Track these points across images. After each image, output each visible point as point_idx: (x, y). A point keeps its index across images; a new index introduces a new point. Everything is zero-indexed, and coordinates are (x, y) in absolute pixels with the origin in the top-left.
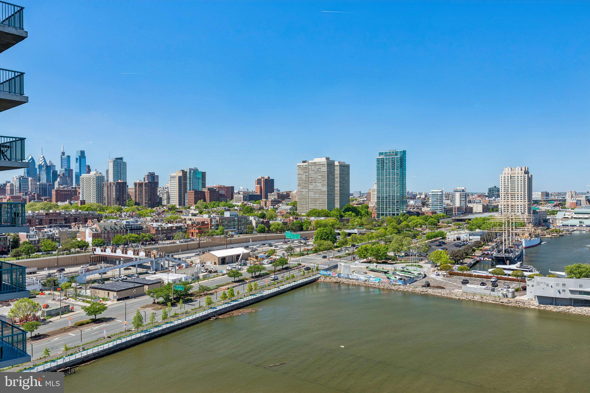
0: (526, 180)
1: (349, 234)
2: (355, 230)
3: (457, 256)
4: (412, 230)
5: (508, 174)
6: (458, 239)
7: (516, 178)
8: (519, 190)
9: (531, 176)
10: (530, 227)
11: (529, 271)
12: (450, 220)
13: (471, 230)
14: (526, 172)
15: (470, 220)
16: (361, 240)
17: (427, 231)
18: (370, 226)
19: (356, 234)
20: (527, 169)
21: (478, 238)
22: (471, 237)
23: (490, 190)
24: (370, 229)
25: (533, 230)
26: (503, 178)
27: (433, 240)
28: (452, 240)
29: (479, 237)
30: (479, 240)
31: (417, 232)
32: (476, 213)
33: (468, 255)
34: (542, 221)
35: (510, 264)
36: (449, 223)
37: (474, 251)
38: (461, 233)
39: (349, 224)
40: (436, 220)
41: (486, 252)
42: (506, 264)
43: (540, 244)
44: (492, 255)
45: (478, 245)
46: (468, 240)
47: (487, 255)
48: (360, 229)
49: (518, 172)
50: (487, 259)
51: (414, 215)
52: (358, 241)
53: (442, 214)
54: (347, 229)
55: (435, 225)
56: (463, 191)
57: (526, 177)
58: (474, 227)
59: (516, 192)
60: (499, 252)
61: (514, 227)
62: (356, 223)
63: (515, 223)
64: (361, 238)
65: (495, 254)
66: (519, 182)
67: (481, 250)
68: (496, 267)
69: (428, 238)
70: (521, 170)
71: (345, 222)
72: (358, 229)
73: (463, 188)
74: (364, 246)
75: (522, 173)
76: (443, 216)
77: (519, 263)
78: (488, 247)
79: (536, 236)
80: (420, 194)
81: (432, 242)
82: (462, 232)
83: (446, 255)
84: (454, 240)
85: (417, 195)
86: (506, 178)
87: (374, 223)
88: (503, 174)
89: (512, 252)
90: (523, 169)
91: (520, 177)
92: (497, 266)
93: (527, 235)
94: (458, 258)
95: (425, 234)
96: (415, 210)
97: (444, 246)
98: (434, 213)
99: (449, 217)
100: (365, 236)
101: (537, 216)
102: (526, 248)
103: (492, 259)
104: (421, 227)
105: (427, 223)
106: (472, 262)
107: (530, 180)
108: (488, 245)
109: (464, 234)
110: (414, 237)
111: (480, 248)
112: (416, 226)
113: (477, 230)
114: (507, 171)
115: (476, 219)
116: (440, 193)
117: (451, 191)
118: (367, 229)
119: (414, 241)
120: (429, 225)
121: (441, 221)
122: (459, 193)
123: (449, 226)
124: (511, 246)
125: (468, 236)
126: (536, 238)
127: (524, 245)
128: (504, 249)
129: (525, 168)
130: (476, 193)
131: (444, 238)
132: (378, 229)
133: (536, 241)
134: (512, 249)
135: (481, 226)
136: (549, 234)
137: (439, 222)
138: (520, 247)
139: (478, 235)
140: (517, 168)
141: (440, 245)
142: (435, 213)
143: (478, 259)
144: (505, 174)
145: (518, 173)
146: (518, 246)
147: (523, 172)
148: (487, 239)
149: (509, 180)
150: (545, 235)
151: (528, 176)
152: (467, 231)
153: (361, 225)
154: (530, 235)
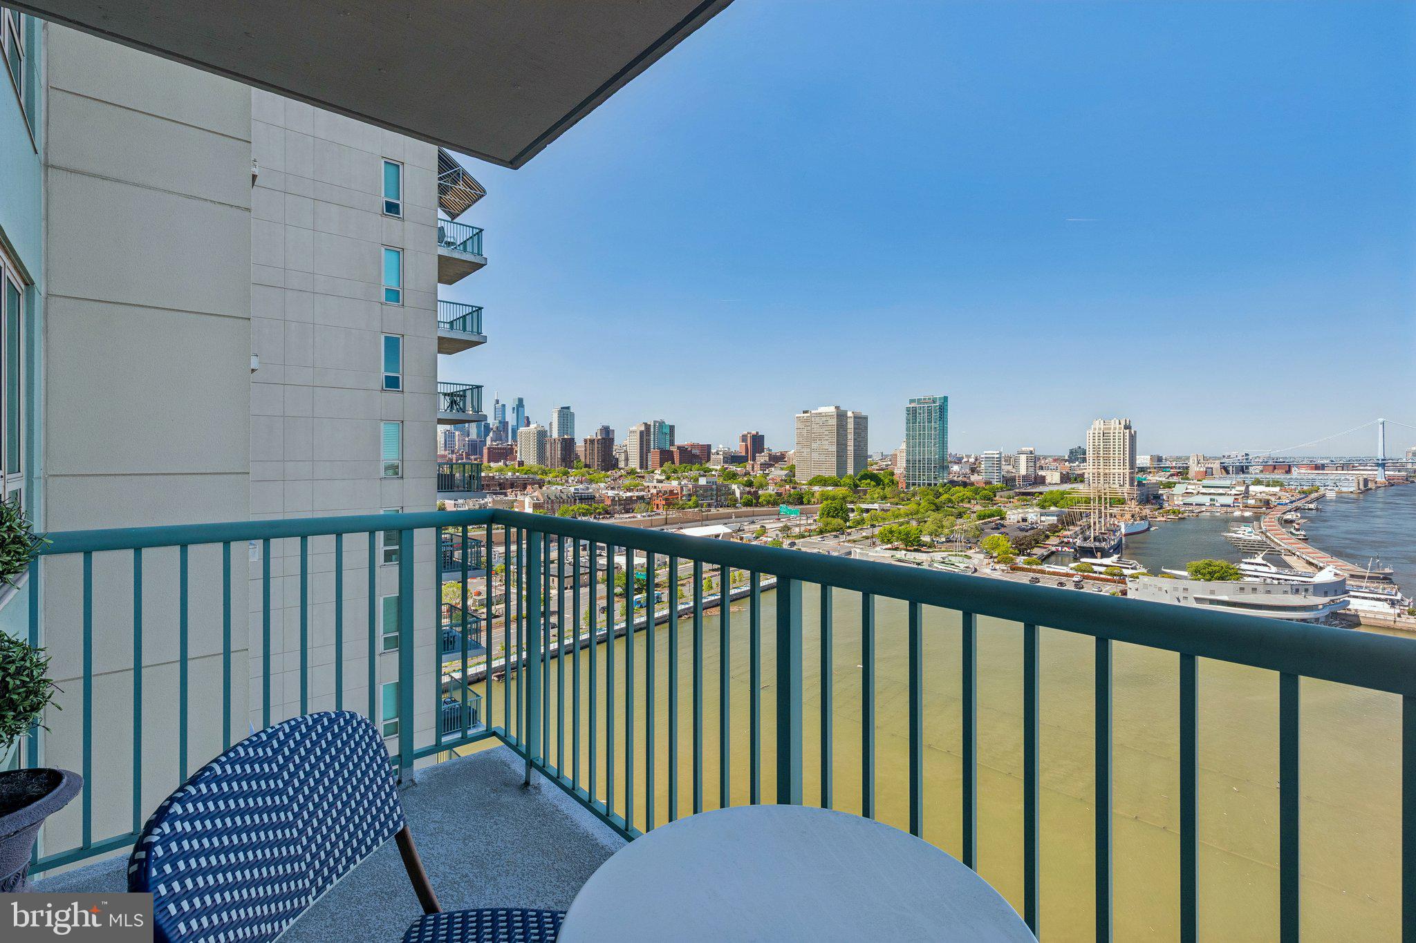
0: (1128, 437)
1: (867, 511)
2: (875, 505)
3: (1023, 544)
4: (955, 506)
5: (1100, 429)
6: (1024, 520)
7: (1112, 435)
8: (1117, 452)
9: (1135, 432)
10: (1133, 506)
11: (1132, 568)
12: (1011, 493)
13: (1043, 507)
14: (1127, 427)
15: (1041, 493)
16: (884, 519)
17: (978, 508)
18: (896, 500)
19: (877, 510)
20: (1128, 422)
21: (1053, 519)
22: (1043, 518)
23: (1071, 452)
24: (897, 504)
25: (1137, 509)
26: (1091, 435)
27: (986, 520)
28: (1016, 521)
29: (1055, 518)
30: (1055, 522)
31: (965, 509)
32: (1050, 484)
33: (1038, 543)
34: (1152, 497)
35: (1102, 557)
36: (1010, 498)
37: (1047, 537)
38: (1028, 512)
39: (868, 496)
40: (991, 493)
41: (1066, 540)
42: (1096, 558)
43: (1148, 529)
44: (1074, 543)
45: (1054, 529)
46: (1039, 522)
47: (1066, 543)
48: (882, 503)
49: (1115, 426)
50: (1067, 550)
51: (959, 486)
52: (880, 519)
53: (999, 485)
54: (864, 502)
55: (989, 499)
56: (1031, 453)
57: (1128, 434)
58: (1047, 504)
59: (1112, 455)
60: (1085, 539)
61: (1108, 505)
62: (877, 495)
63: (1110, 498)
64: (885, 516)
65: (1079, 542)
66: (1117, 441)
67: (1058, 536)
68: (1080, 562)
69: (980, 518)
70: (1120, 424)
71: (861, 494)
72: (880, 503)
73: (1032, 449)
74: (888, 527)
75: (1120, 429)
76: (1002, 488)
77: (1115, 557)
78: (1068, 533)
79: (1142, 519)
80: (969, 457)
81: (985, 523)
82: (1030, 510)
83: (1005, 542)
84: (1018, 522)
85: (963, 458)
86: (1096, 435)
87: (902, 495)
88: (1090, 428)
89: (1105, 540)
90: (1123, 423)
91: (1117, 433)
92: (1082, 560)
93: (1128, 516)
94: (1023, 547)
95: (975, 512)
96: (960, 478)
97: (1003, 530)
98: (988, 483)
99: (1010, 490)
100: (889, 514)
101: (1145, 490)
102: (1126, 535)
103: (1075, 550)
104: (969, 502)
105: (978, 497)
106: (1045, 554)
107: (1133, 438)
108: (1069, 530)
109: (1033, 514)
110: (960, 515)
111: (1057, 534)
112: (962, 501)
113: (1053, 508)
114: (1098, 425)
115: (1051, 492)
116: (998, 456)
117: (1015, 453)
118: (891, 503)
119: (959, 521)
120: (981, 499)
121: (998, 494)
122: (1025, 455)
123: (1010, 502)
124: (1103, 531)
125: (1039, 516)
126: (1142, 522)
127: (1123, 531)
128: (1092, 536)
129: (1126, 421)
130: (1050, 456)
131: (1002, 519)
132: (907, 505)
133: (1144, 525)
134: (1105, 536)
135: (1058, 502)
136: (1163, 516)
137: (995, 496)
138: (1118, 534)
139: (1053, 515)
140: (1113, 421)
141: (998, 529)
142: (990, 483)
143: (1054, 549)
144: (1095, 429)
145: (1115, 429)
146: (1114, 532)
147: (1122, 426)
148: (1067, 521)
149: (1101, 438)
150: (1156, 518)
151: (1130, 432)
152: (1037, 509)
153: (884, 498)
154: (1133, 516)
